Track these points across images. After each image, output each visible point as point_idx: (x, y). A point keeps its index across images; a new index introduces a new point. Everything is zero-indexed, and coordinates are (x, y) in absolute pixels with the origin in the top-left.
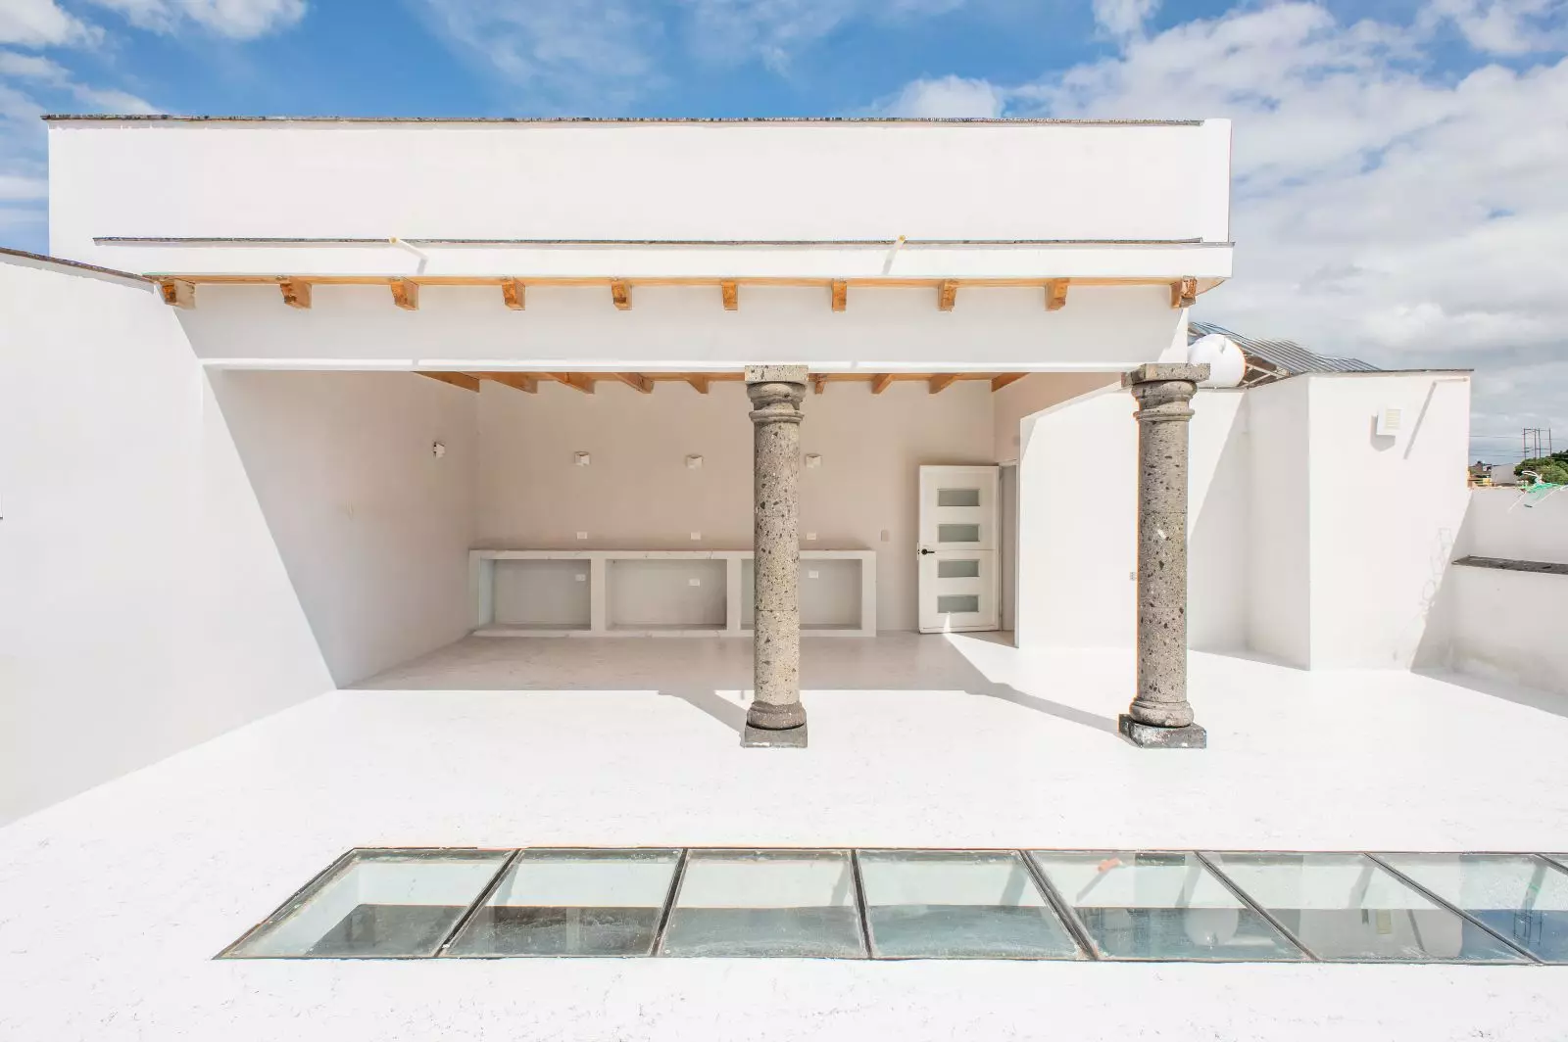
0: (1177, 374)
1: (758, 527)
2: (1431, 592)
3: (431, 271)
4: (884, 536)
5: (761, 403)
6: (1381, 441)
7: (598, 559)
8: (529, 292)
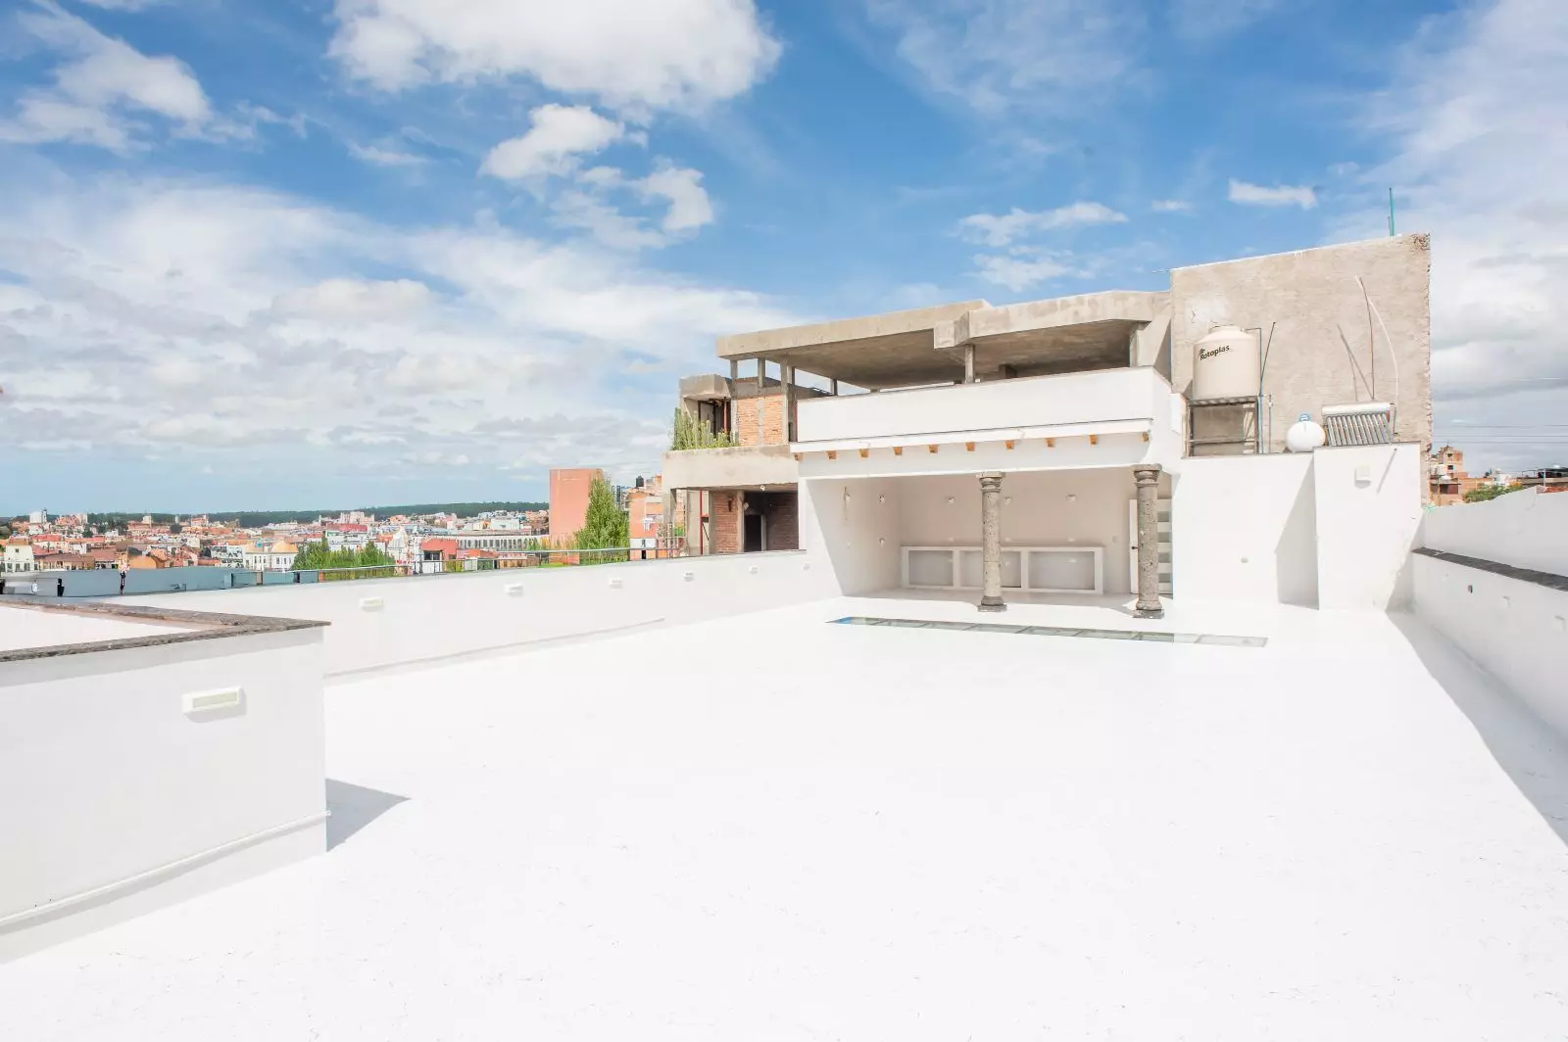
0: (1145, 468)
1: (984, 532)
2: (1399, 567)
3: (873, 446)
4: (1114, 539)
5: (984, 485)
6: (1362, 484)
7: (956, 551)
8: (904, 451)
